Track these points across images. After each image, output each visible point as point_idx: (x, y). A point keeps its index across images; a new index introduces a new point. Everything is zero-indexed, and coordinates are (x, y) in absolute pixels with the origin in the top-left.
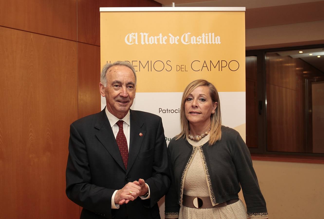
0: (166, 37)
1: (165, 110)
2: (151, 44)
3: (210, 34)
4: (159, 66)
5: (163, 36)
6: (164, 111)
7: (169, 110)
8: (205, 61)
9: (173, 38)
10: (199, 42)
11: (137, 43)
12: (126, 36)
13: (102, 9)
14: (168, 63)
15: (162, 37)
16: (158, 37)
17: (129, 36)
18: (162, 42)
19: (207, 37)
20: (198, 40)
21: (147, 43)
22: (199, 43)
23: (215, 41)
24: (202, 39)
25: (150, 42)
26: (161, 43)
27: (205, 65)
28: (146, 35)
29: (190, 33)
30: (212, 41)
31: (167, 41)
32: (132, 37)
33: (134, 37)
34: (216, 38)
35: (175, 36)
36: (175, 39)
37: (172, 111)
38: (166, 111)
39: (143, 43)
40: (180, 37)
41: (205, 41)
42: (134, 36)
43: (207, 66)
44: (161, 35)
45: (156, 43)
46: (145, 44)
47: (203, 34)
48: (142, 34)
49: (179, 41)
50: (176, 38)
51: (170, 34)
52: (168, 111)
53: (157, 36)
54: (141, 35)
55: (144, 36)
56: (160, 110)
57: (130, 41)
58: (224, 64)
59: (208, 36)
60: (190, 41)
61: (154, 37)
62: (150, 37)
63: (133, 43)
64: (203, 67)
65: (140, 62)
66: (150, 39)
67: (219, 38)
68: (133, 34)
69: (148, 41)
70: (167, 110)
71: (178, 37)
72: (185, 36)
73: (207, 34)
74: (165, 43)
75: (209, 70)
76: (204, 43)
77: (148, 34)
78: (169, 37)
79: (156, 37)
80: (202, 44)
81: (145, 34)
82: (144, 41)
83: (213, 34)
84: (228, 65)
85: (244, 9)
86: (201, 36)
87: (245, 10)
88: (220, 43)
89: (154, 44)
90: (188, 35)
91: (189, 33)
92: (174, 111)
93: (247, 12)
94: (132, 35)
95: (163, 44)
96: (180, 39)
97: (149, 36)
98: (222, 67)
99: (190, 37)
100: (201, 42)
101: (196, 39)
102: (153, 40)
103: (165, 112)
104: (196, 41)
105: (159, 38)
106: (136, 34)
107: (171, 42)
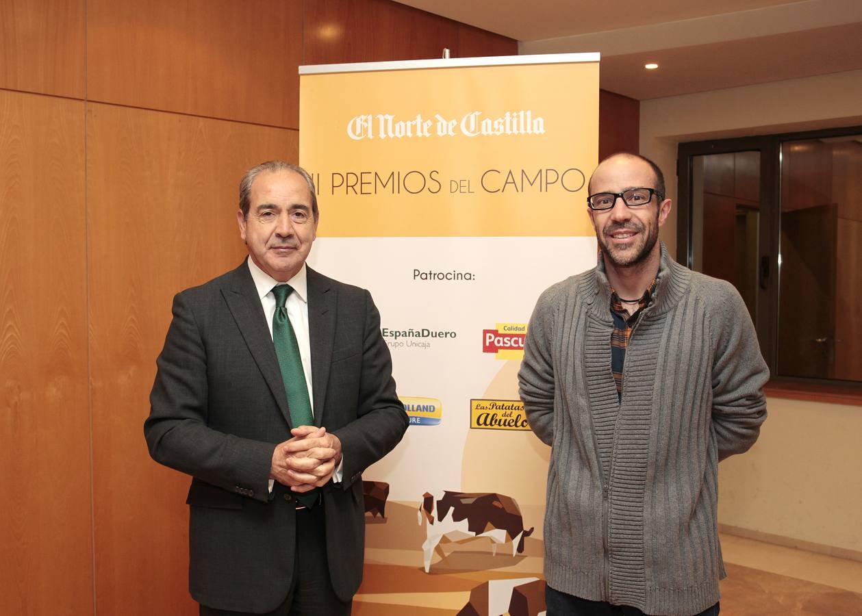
0: (429, 123)
1: (426, 274)
2: (399, 136)
3: (522, 113)
4: (414, 182)
5: (424, 120)
6: (424, 276)
7: (435, 275)
8: (510, 172)
9: (445, 123)
10: (498, 130)
11: (370, 136)
12: (348, 123)
13: (302, 69)
14: (434, 175)
15: (422, 123)
16: (414, 123)
17: (355, 121)
18: (422, 132)
19: (515, 121)
20: (496, 126)
21: (391, 135)
22: (498, 134)
23: (532, 129)
24: (504, 124)
25: (397, 134)
26: (419, 134)
27: (510, 180)
28: (390, 118)
29: (479, 111)
30: (525, 129)
31: (433, 130)
32: (361, 125)
33: (365, 125)
34: (535, 122)
35: (448, 120)
36: (447, 125)
37: (441, 276)
38: (429, 276)
39: (382, 135)
40: (459, 121)
41: (511, 129)
42: (366, 121)
43: (514, 183)
44: (419, 117)
45: (409, 134)
46: (388, 136)
47: (508, 114)
48: (381, 117)
49: (457, 129)
50: (450, 124)
51: (438, 117)
52: (432, 276)
53: (411, 121)
54: (378, 119)
55: (386, 121)
56: (417, 273)
57: (358, 131)
58: (552, 177)
59: (518, 117)
60: (480, 129)
61: (405, 122)
62: (397, 122)
63: (363, 137)
64: (506, 183)
65: (376, 173)
66: (397, 126)
67: (541, 120)
68: (363, 117)
69: (394, 132)
70: (431, 274)
71: (454, 122)
72: (469, 118)
73: (515, 114)
74: (427, 135)
75: (520, 189)
76: (508, 132)
77: (394, 116)
78: (435, 122)
79: (409, 123)
80: (505, 135)
81: (388, 117)
82: (386, 132)
83: (529, 113)
84: (560, 178)
85: (596, 56)
86: (503, 117)
87: (599, 59)
88: (542, 131)
89: (405, 137)
90: (476, 116)
91: (477, 113)
92: (445, 276)
93: (603, 63)
94: (361, 120)
95: (424, 137)
96: (458, 126)
97: (394, 122)
98: (547, 183)
99: (480, 119)
100: (502, 131)
101: (493, 124)
102: (402, 130)
103: (426, 278)
104: (493, 129)
105: (416, 124)
106: (370, 117)
107: (439, 133)
